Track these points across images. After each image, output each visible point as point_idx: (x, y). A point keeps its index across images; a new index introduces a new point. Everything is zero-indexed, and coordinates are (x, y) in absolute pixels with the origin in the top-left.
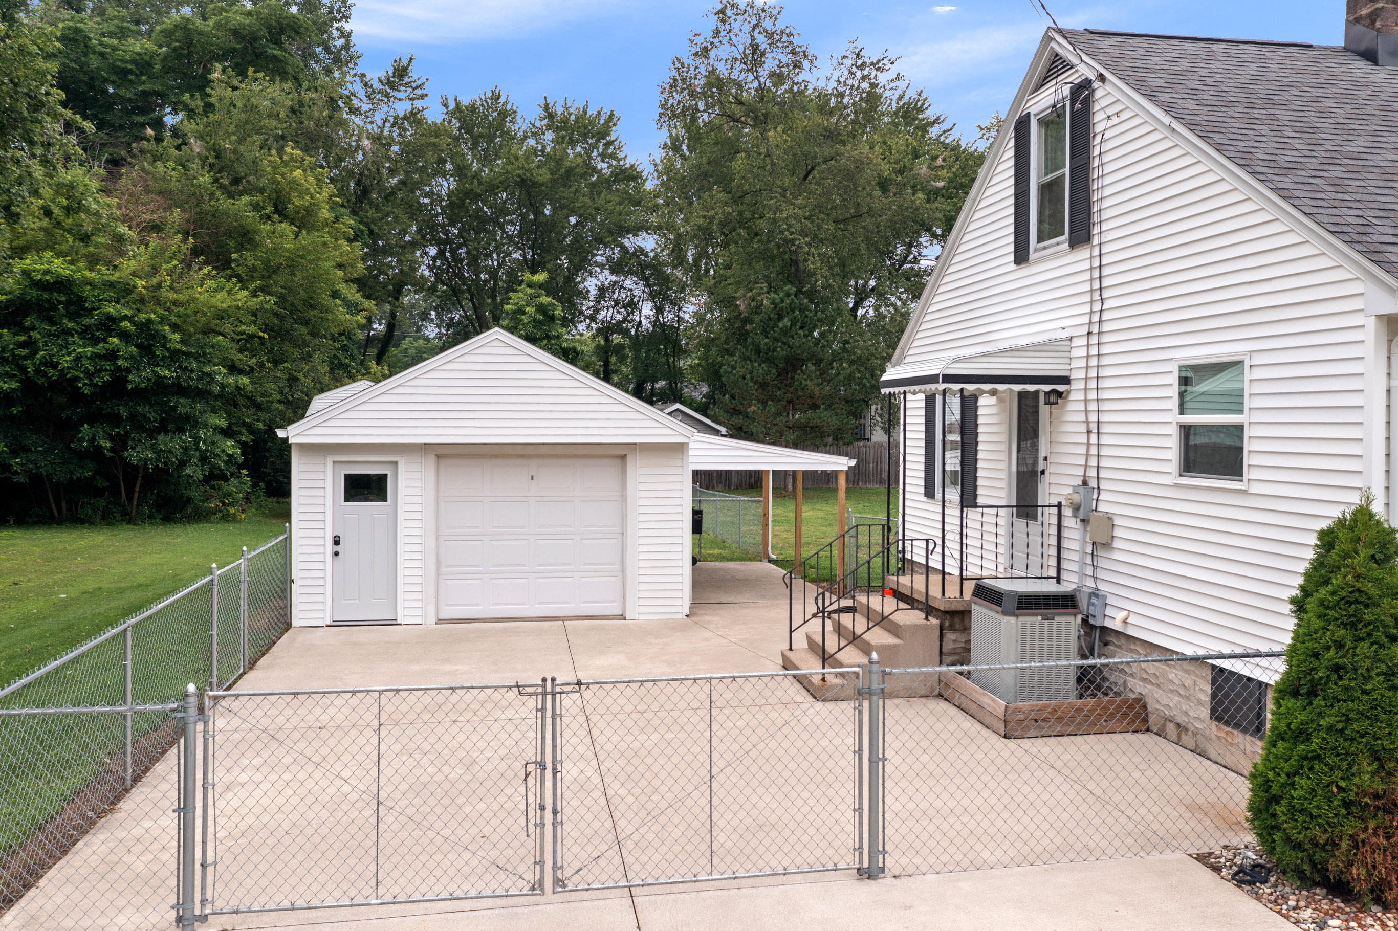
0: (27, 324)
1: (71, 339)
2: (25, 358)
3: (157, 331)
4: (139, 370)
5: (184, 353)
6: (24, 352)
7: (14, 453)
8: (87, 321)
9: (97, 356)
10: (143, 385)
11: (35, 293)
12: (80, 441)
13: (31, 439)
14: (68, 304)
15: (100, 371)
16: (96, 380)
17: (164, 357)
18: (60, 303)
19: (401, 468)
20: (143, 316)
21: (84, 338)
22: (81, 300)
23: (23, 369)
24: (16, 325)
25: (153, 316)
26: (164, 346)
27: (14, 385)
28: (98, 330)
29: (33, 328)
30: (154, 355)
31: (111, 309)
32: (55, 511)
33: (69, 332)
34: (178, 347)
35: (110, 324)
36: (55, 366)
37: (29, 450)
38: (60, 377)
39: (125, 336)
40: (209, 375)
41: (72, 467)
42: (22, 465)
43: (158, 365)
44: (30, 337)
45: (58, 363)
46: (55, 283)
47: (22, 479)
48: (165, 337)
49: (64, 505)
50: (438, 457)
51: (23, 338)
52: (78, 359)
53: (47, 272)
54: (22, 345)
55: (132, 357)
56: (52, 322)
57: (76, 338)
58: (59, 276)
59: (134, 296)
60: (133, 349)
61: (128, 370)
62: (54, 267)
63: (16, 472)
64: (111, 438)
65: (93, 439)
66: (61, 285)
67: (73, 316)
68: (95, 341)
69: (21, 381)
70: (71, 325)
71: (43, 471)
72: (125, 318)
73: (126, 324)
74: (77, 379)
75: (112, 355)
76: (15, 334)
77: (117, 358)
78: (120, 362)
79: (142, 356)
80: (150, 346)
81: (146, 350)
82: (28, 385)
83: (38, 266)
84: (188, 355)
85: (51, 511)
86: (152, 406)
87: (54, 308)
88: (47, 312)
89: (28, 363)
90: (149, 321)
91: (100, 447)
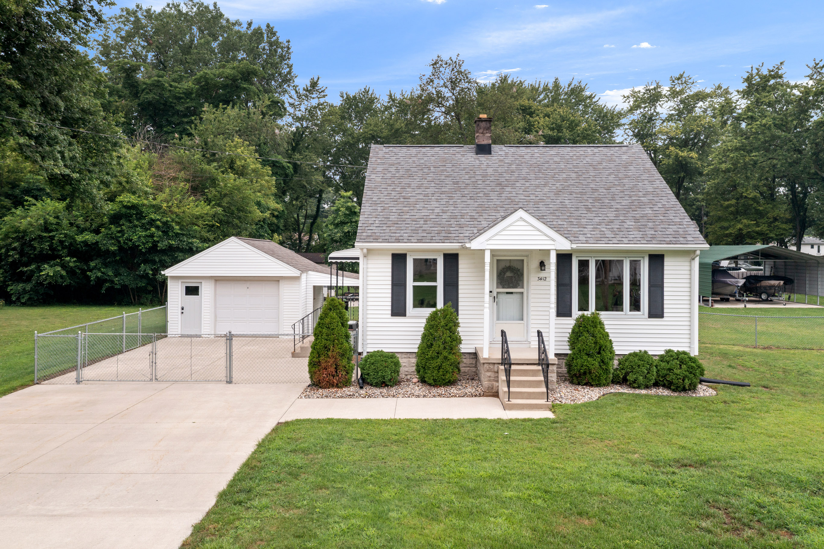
0: (121, 223)
1: (137, 229)
2: (120, 237)
3: (170, 225)
4: (162, 241)
5: (181, 234)
6: (119, 235)
7: (116, 276)
8: (144, 221)
9: (147, 236)
10: (164, 248)
11: (124, 210)
12: (140, 271)
13: (122, 270)
14: (137, 214)
15: (148, 242)
16: (146, 246)
17: (173, 236)
18: (134, 214)
19: (203, 284)
20: (165, 219)
21: (142, 228)
22: (142, 212)
23: (119, 242)
24: (117, 223)
25: (169, 219)
26: (173, 231)
27: (116, 248)
28: (148, 225)
29: (123, 225)
30: (169, 235)
31: (153, 216)
32: (133, 300)
33: (136, 226)
34: (179, 232)
35: (152, 222)
36: (131, 240)
37: (121, 275)
38: (133, 245)
39: (158, 227)
40: (191, 243)
41: (137, 282)
42: (118, 281)
43: (170, 239)
44: (122, 228)
45: (132, 239)
46: (132, 206)
47: (118, 287)
48: (173, 228)
49: (136, 297)
50: (216, 280)
51: (119, 229)
52: (139, 237)
53: (129, 202)
54: (119, 232)
55: (160, 236)
56: (131, 222)
57: (139, 229)
58: (133, 203)
59: (162, 210)
60: (160, 233)
61: (158, 242)
62: (131, 200)
63: (116, 284)
64: (152, 270)
65: (145, 270)
66: (134, 207)
67: (138, 219)
68: (146, 230)
69: (118, 247)
70: (137, 223)
71: (126, 283)
72: (158, 220)
73: (158, 222)
74: (139, 246)
75: (152, 236)
76: (117, 227)
77: (154, 236)
78: (155, 239)
79: (164, 236)
80: (168, 231)
81: (165, 233)
82: (121, 248)
83: (126, 199)
84: (183, 235)
85: (131, 300)
86: (168, 256)
87: (131, 216)
88: (128, 218)
89: (120, 239)
90: (167, 221)
91: (148, 273)
